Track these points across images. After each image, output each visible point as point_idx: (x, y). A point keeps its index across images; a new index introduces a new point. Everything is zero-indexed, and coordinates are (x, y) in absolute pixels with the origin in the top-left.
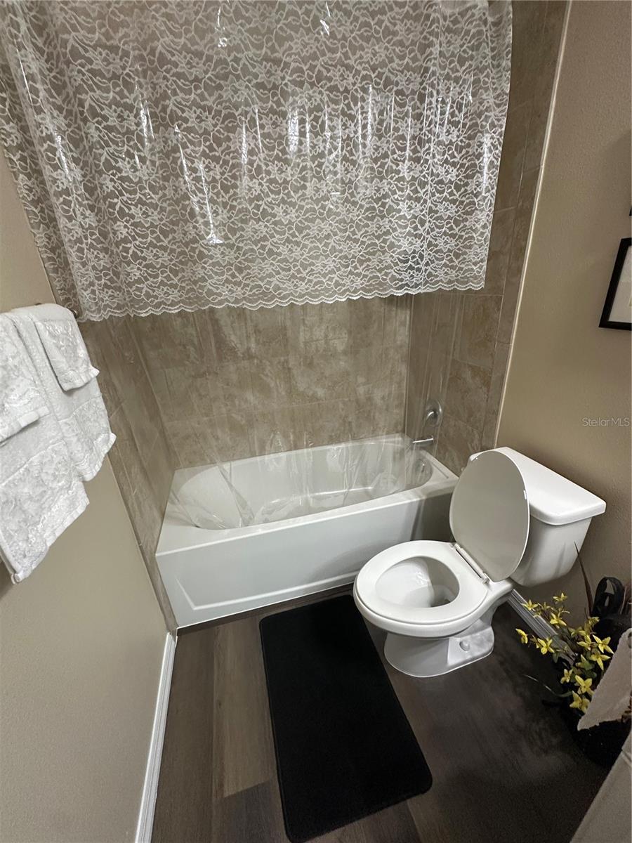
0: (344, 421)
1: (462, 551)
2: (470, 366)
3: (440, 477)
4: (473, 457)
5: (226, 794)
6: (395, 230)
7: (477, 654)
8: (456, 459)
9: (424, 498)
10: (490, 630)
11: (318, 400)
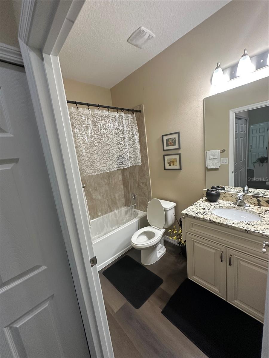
0: (108, 206)
1: (153, 226)
2: (141, 182)
3: (141, 214)
4: (149, 202)
5: (116, 312)
6: (123, 154)
7: (163, 252)
8: (143, 207)
9: (139, 219)
10: (164, 247)
11: (99, 200)
